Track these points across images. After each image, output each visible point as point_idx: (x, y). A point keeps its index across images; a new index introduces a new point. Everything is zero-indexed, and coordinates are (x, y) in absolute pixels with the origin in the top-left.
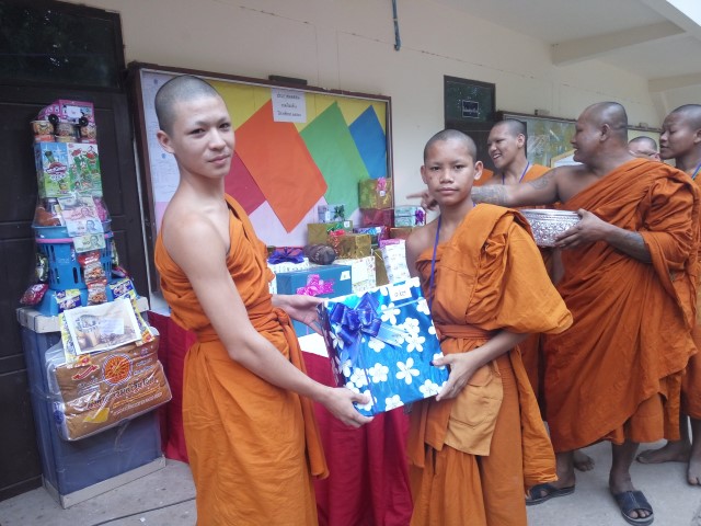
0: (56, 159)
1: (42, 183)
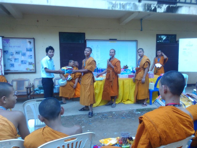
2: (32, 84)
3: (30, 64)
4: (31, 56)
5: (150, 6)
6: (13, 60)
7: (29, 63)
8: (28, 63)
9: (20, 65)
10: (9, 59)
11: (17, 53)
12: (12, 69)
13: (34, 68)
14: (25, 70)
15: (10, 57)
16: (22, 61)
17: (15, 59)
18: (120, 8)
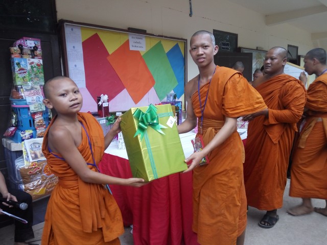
0: (22, 66)
1: (15, 78)
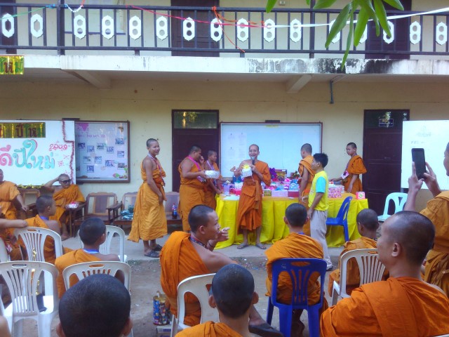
2: (119, 202)
3: (121, 166)
4: (123, 152)
5: (332, 63)
6: (93, 159)
7: (119, 164)
8: (116, 165)
9: (103, 168)
10: (86, 158)
11: (100, 147)
12: (90, 175)
13: (126, 174)
14: (111, 177)
15: (89, 154)
16: (107, 162)
17: (96, 158)
18: (272, 69)
